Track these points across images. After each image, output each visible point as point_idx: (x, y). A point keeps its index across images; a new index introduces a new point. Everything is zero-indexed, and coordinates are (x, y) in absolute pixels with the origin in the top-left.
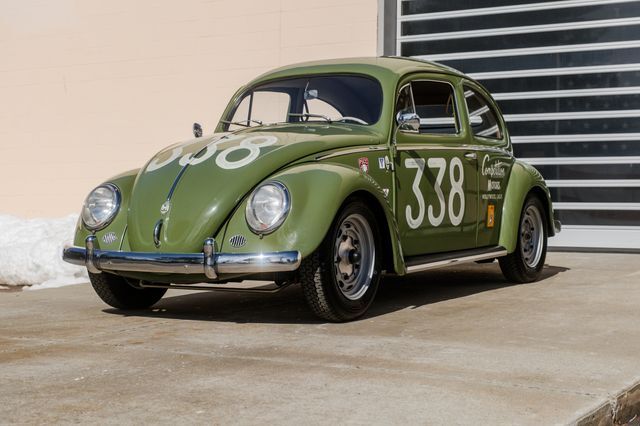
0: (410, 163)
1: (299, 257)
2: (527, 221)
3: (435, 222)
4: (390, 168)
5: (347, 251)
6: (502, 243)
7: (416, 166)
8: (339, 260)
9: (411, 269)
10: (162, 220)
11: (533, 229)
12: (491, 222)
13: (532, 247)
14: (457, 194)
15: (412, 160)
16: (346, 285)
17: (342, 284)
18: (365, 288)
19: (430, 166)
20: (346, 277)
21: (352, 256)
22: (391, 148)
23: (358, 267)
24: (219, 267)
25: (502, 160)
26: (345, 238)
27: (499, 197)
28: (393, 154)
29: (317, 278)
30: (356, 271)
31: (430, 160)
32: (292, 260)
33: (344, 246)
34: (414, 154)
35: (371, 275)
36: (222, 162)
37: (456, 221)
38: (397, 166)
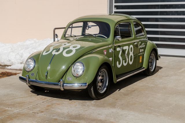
0: (118, 49)
1: (87, 84)
2: (151, 58)
3: (125, 64)
4: (113, 52)
5: (100, 79)
6: (144, 66)
7: (120, 50)
8: (98, 82)
9: (118, 80)
10: (48, 72)
11: (152, 60)
12: (141, 61)
13: (152, 65)
14: (131, 55)
15: (119, 48)
16: (100, 89)
17: (99, 89)
18: (105, 89)
19: (124, 49)
20: (100, 87)
21: (102, 81)
22: (113, 46)
23: (103, 83)
24: (64, 87)
25: (144, 42)
26: (100, 76)
27: (143, 53)
28: (113, 47)
29: (92, 89)
30: (103, 84)
31: (124, 47)
32: (85, 85)
33: (100, 78)
34: (119, 46)
35: (107, 85)
36: (64, 54)
37: (131, 63)
38: (114, 51)
